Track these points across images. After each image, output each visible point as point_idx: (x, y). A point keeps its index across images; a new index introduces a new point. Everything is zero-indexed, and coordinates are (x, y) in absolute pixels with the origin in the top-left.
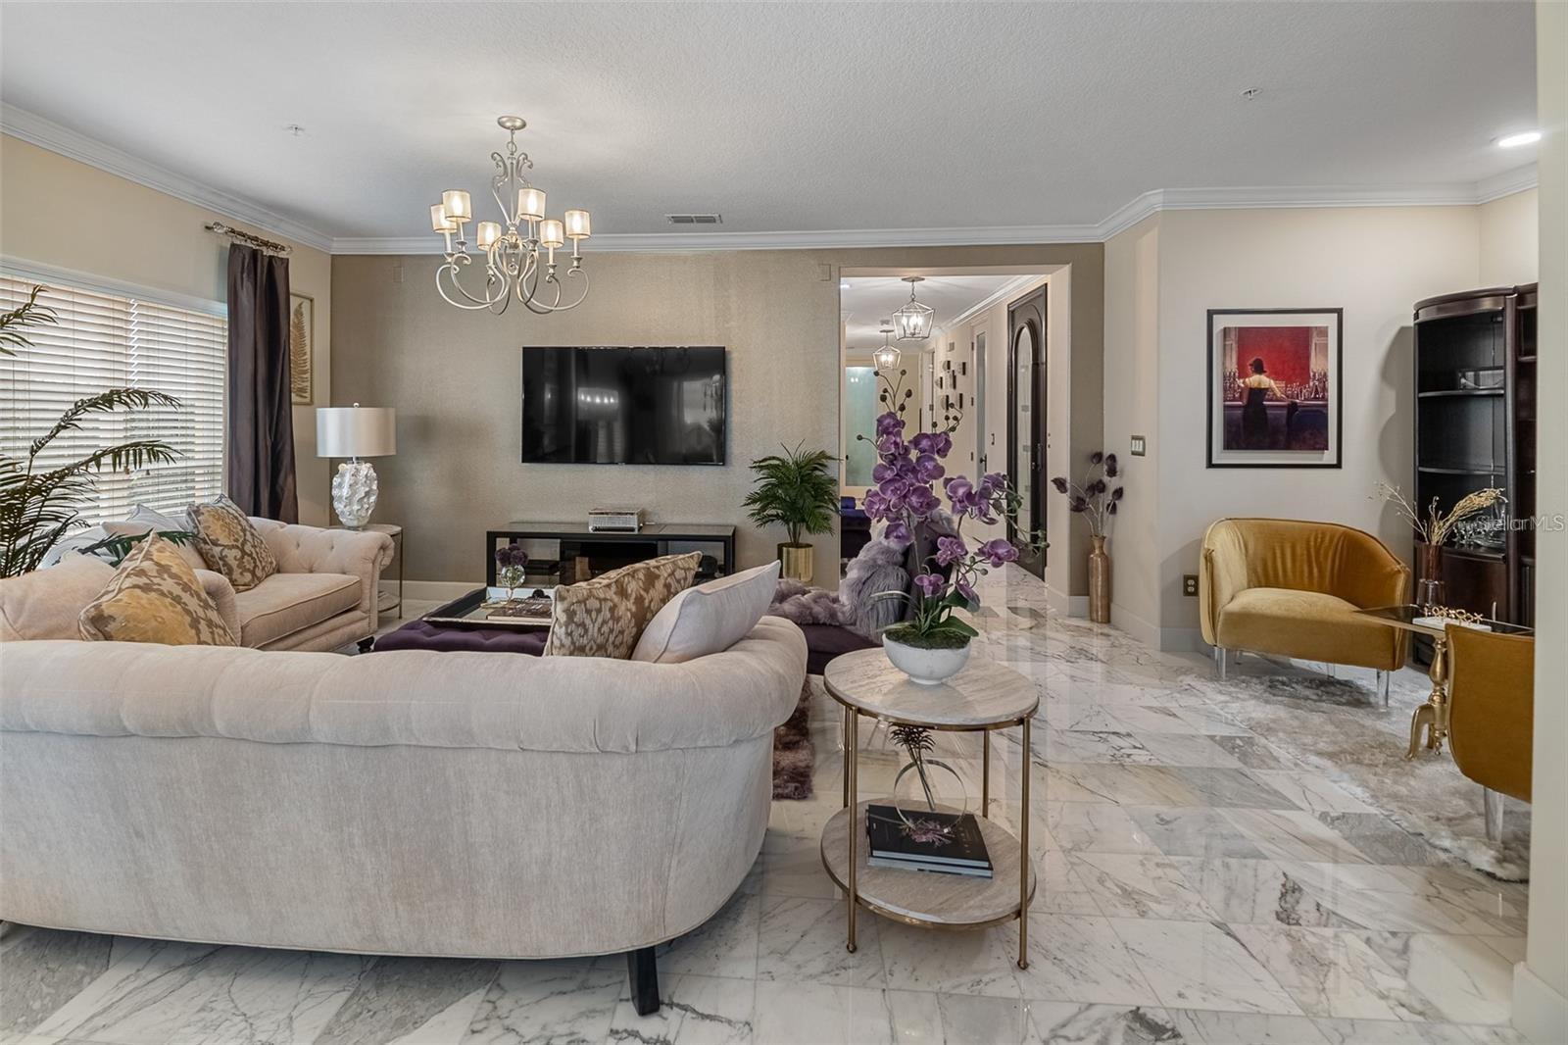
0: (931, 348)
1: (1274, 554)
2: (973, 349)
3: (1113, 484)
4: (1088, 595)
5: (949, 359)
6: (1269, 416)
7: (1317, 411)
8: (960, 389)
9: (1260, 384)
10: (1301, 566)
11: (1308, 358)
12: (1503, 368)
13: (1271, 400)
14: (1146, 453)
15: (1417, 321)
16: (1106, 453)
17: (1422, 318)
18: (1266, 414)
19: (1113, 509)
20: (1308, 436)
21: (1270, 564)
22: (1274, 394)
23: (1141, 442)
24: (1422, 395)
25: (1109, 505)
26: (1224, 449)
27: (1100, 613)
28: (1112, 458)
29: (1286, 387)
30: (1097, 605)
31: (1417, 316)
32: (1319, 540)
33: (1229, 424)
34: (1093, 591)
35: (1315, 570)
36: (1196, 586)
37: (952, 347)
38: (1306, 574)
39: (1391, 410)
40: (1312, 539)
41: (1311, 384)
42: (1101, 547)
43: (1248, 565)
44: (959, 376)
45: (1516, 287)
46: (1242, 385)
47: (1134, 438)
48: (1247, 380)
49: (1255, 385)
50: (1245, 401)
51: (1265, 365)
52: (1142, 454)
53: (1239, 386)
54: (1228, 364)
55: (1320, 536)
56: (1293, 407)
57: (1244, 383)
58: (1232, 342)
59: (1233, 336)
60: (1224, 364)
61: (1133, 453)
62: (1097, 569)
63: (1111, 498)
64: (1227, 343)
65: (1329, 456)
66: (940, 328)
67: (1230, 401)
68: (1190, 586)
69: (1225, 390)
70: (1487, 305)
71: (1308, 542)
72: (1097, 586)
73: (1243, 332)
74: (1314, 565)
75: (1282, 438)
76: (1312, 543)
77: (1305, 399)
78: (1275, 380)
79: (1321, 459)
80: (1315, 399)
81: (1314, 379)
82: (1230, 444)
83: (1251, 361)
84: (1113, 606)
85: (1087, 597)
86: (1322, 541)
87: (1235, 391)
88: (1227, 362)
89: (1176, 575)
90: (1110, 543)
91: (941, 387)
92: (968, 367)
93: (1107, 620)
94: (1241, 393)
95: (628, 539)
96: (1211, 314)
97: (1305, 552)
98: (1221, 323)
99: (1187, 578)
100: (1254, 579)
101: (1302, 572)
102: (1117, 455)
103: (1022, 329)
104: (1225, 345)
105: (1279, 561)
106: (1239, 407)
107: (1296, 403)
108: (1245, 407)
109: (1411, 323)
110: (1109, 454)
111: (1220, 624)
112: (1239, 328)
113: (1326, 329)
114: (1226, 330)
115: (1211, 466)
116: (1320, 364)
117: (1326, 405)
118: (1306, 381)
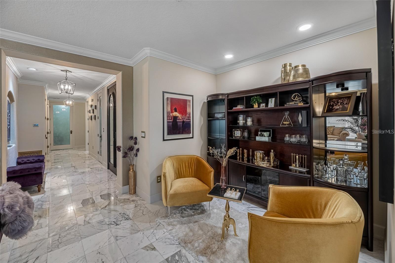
0: (87, 100)
1: (181, 166)
2: (98, 101)
3: (136, 147)
4: (129, 185)
5: (92, 104)
6: (178, 124)
7: (188, 123)
8: (95, 113)
9: (176, 115)
10: (187, 169)
11: (187, 108)
12: (225, 113)
13: (179, 120)
14: (146, 137)
15: (207, 100)
16: (134, 137)
17: (208, 100)
18: (177, 124)
19: (136, 155)
20: (187, 130)
21: (180, 170)
22: (179, 118)
23: (144, 133)
24: (208, 119)
25: (135, 154)
26: (167, 135)
27: (132, 191)
28: (136, 138)
29: (182, 116)
30: (132, 189)
31: (207, 99)
32: (191, 161)
33: (168, 127)
34: (130, 184)
35: (190, 170)
36: (160, 179)
37: (92, 100)
39: (202, 123)
40: (189, 161)
41: (187, 115)
42: (133, 169)
43: (174, 171)
44: (95, 110)
45: (227, 93)
46: (172, 115)
47: (142, 132)
48: (173, 114)
49: (175, 115)
50: (172, 120)
51: (177, 110)
52: (144, 137)
53: (171, 116)
54: (168, 109)
55: (191, 159)
56: (183, 122)
57: (172, 114)
58: (169, 102)
59: (169, 100)
60: (167, 108)
61: (142, 137)
62: (131, 176)
63: (135, 152)
64: (168, 102)
65: (191, 135)
66: (89, 94)
67: (169, 120)
68: (159, 179)
69: (167, 117)
70: (221, 97)
72: (131, 182)
73: (172, 99)
74: (190, 168)
75: (181, 131)
76: (189, 162)
77: (186, 120)
78: (180, 114)
79: (189, 136)
80: (188, 120)
81: (188, 114)
82: (169, 134)
83: (174, 108)
84: (137, 188)
85: (128, 185)
87: (170, 117)
88: (168, 108)
89: (155, 177)
90: (136, 166)
91: (90, 113)
92: (97, 106)
93: (135, 192)
94: (171, 117)
96: (164, 92)
97: (188, 165)
98: (166, 96)
99: (158, 177)
100: (176, 176)
101: (187, 171)
102: (137, 137)
103: (111, 95)
104: (167, 103)
105: (182, 168)
106: (171, 122)
107: (184, 121)
108: (173, 122)
109: (206, 101)
110: (135, 137)
111: (168, 198)
112: (171, 98)
113: (190, 101)
114: (167, 98)
115: (164, 140)
116: (189, 110)
117: (190, 121)
118: (186, 115)
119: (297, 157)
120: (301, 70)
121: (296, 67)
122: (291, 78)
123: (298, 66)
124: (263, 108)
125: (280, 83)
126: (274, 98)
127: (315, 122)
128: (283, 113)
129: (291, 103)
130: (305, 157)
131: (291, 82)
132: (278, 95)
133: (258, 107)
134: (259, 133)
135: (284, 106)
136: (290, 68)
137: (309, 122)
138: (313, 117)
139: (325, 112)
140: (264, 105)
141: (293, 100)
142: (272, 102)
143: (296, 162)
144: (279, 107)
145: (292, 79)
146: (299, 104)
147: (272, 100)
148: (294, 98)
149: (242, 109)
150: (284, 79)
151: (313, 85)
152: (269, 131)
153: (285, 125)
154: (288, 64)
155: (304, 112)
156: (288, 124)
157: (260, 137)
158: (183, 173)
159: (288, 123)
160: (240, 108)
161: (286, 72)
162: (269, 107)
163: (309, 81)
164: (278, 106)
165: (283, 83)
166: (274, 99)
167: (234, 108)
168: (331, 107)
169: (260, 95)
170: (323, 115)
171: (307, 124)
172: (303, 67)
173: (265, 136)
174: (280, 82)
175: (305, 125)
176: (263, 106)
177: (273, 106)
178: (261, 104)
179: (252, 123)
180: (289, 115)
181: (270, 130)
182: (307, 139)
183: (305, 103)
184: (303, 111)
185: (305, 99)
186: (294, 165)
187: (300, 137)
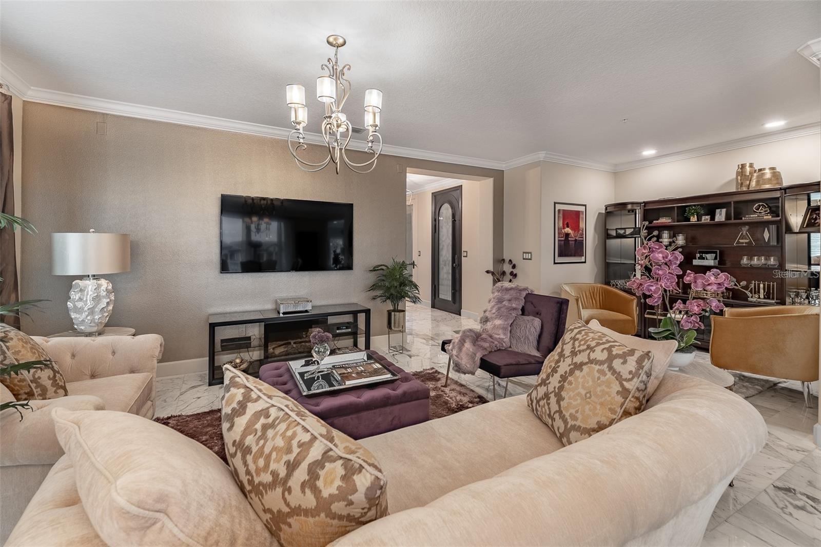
9: (568, 232)
11: (579, 222)
12: (638, 228)
14: (533, 259)
17: (608, 211)
18: (569, 243)
22: (572, 236)
23: (530, 254)
24: (608, 237)
25: (509, 281)
28: (512, 261)
31: (605, 209)
35: (594, 301)
38: (591, 303)
39: (596, 242)
45: (644, 202)
46: (563, 232)
47: (524, 253)
48: (565, 230)
50: (564, 238)
51: (569, 224)
52: (530, 259)
55: (593, 288)
56: (576, 240)
57: (563, 230)
58: (561, 215)
59: (562, 212)
60: (558, 223)
61: (524, 259)
63: (510, 278)
70: (629, 207)
71: (590, 291)
74: (593, 299)
78: (572, 230)
80: (581, 238)
82: (560, 255)
83: (566, 223)
86: (594, 291)
94: (563, 235)
95: (304, 318)
96: (555, 203)
98: (558, 207)
103: (443, 204)
104: (559, 216)
108: (564, 240)
109: (604, 212)
112: (563, 210)
113: (583, 212)
114: (559, 210)
115: (555, 263)
116: (582, 225)
117: (583, 240)
118: (579, 231)
119: (762, 286)
120: (768, 174)
121: (760, 170)
122: (753, 184)
123: (764, 169)
124: (706, 221)
125: (735, 191)
126: (724, 208)
127: (789, 239)
128: (739, 228)
129: (751, 216)
130: (773, 285)
131: (753, 189)
132: (733, 205)
133: (698, 221)
134: (698, 255)
135: (742, 219)
136: (751, 170)
137: (780, 239)
138: (786, 233)
139: (805, 226)
140: (708, 217)
141: (756, 212)
142: (721, 214)
143: (759, 292)
144: (733, 221)
145: (754, 186)
146: (765, 217)
147: (721, 211)
148: (757, 208)
149: (669, 222)
150: (742, 184)
151: (785, 194)
152: (715, 253)
153: (743, 243)
154: (748, 165)
155: (773, 228)
156: (746, 243)
157: (699, 260)
158: (585, 304)
159: (747, 241)
160: (666, 221)
161: (745, 175)
162: (716, 220)
163: (781, 189)
164: (733, 219)
165: (739, 190)
166: (724, 211)
167: (654, 222)
168: (813, 221)
169: (701, 205)
170: (801, 231)
171: (778, 242)
172: (772, 171)
173: (707, 259)
174: (733, 189)
175: (774, 242)
176: (706, 219)
177: (723, 219)
178: (703, 217)
179: (684, 241)
180: (748, 231)
181: (717, 252)
182: (777, 262)
183: (775, 215)
184: (771, 226)
185: (774, 209)
186: (757, 296)
187: (766, 259)
